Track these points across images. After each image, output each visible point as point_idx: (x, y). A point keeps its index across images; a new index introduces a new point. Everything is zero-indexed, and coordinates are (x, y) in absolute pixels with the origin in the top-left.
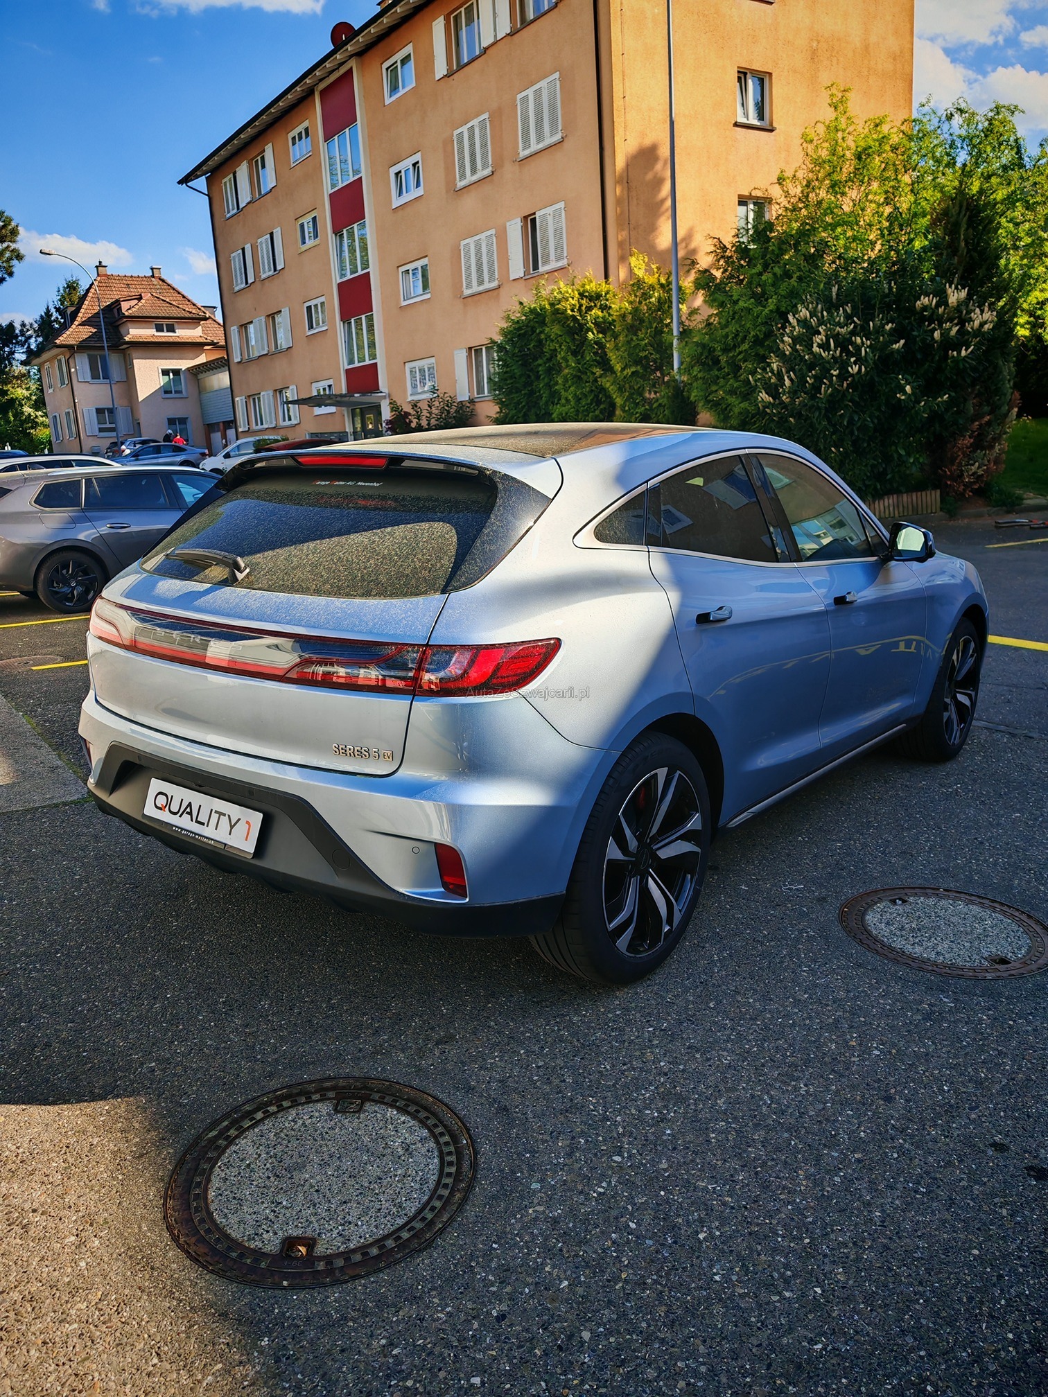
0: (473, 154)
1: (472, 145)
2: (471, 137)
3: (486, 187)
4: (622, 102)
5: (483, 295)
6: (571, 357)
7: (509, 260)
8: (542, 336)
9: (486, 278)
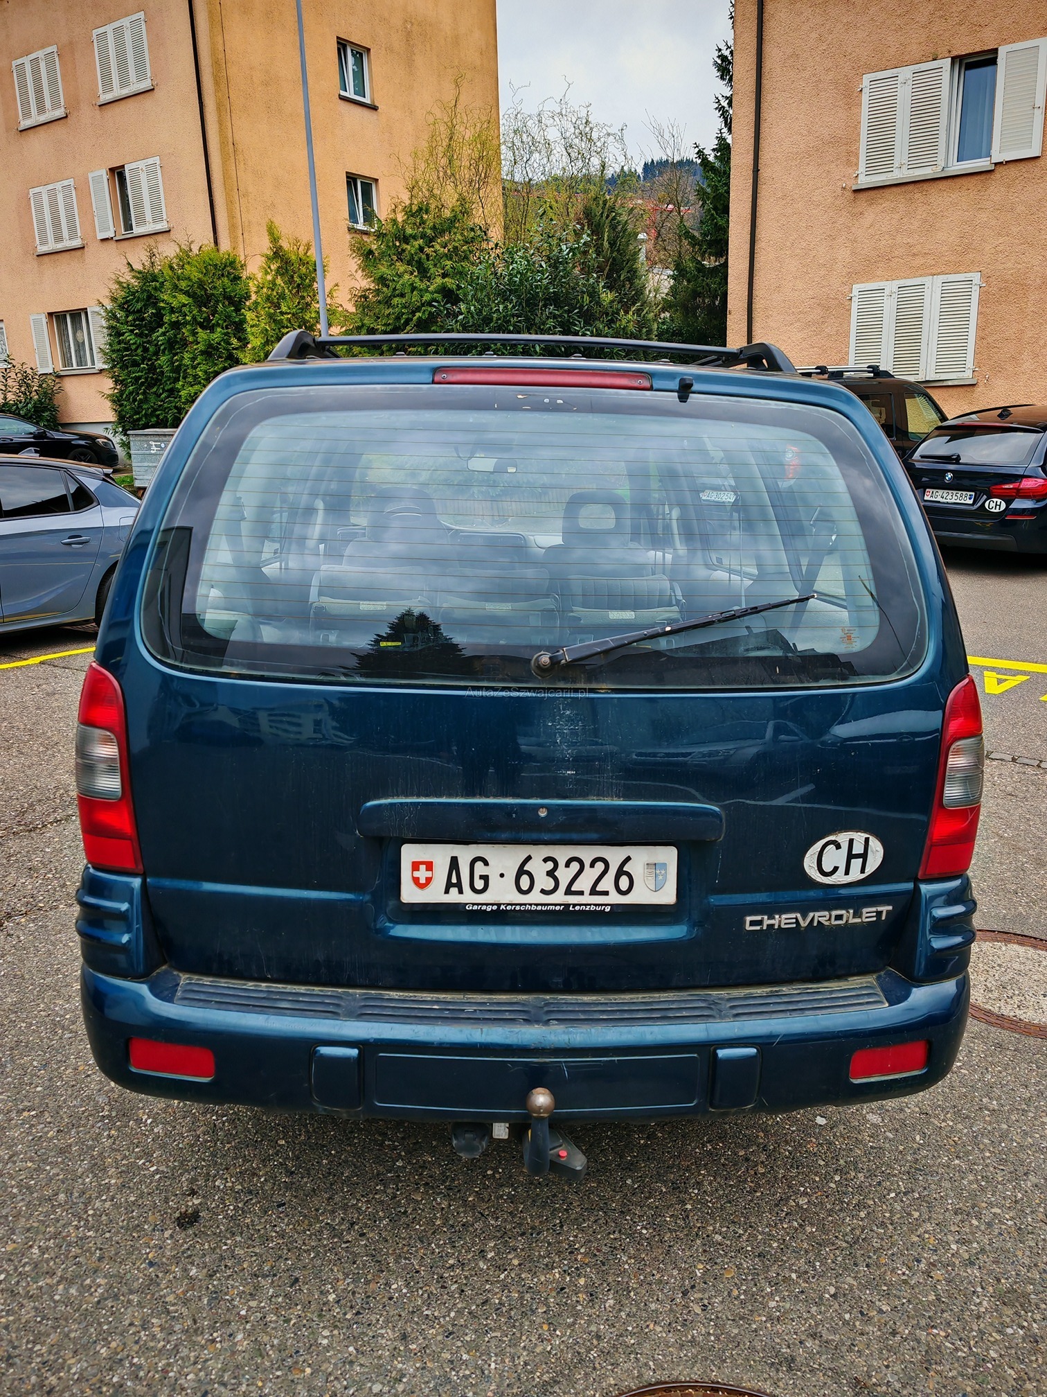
0: (39, 92)
1: (37, 81)
2: (36, 71)
3: (58, 129)
4: (221, 56)
5: (64, 254)
6: (199, 330)
7: (93, 216)
8: (162, 305)
9: (65, 234)
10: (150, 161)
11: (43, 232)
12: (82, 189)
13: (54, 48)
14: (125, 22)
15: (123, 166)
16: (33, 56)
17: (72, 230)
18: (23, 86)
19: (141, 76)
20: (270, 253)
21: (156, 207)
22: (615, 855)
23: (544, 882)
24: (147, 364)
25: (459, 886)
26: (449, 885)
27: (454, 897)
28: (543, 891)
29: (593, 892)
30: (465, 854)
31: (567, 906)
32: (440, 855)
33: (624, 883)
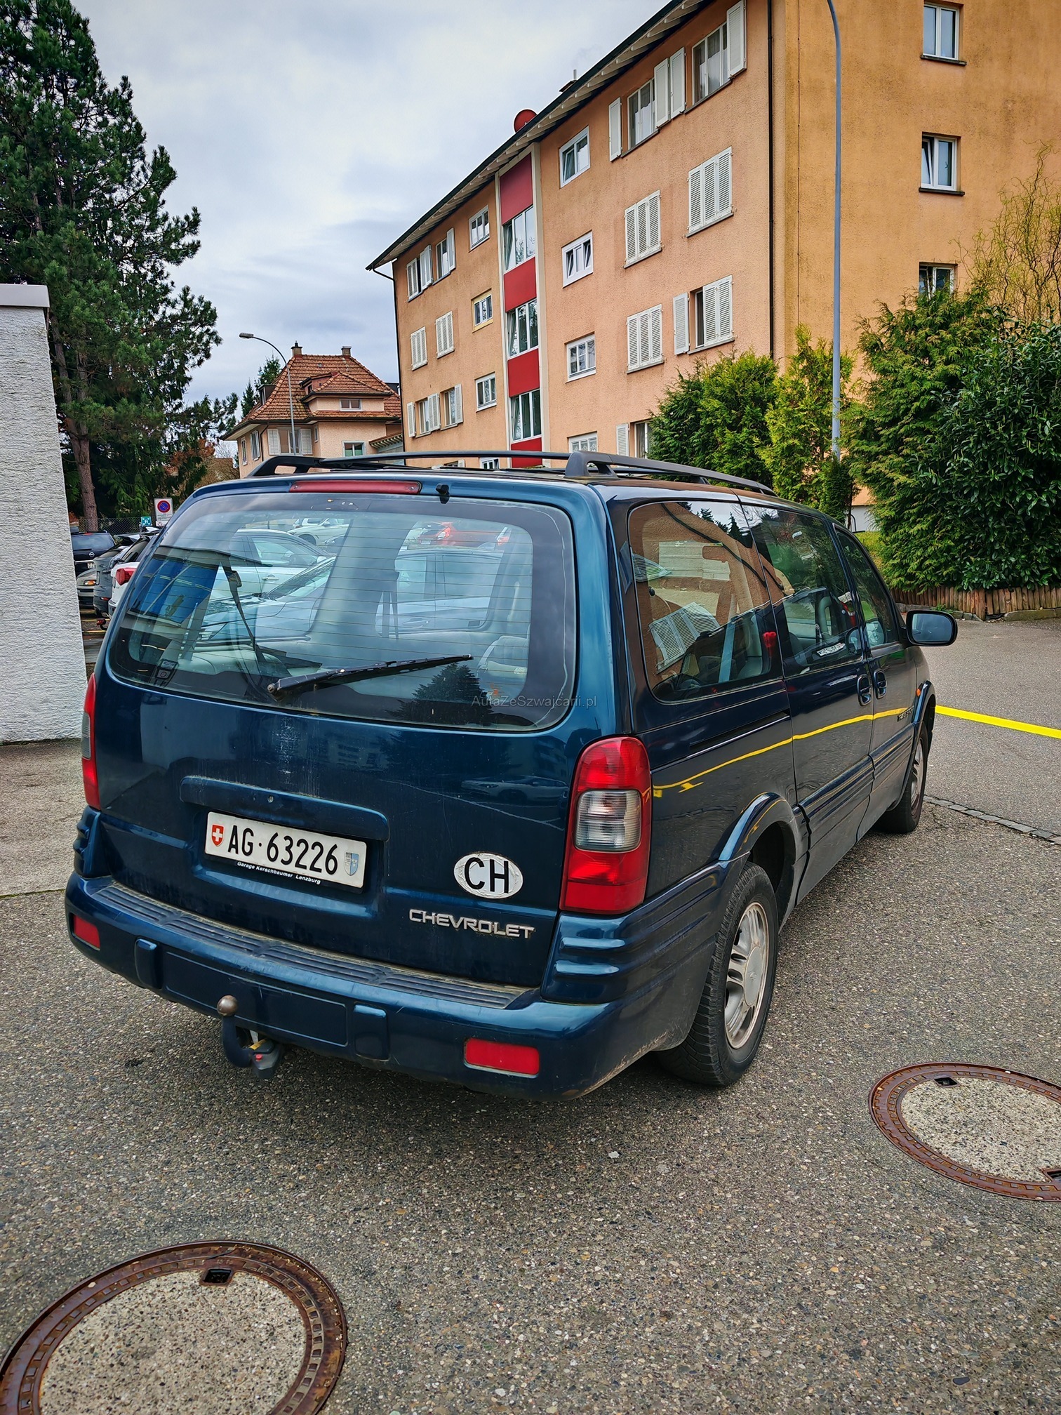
0: (643, 232)
1: (642, 223)
2: (642, 214)
3: (654, 263)
4: (795, 174)
5: (647, 371)
6: (727, 431)
7: (674, 333)
8: (699, 410)
9: (651, 353)
10: (724, 281)
11: (633, 353)
12: (667, 313)
13: (657, 193)
14: (715, 159)
15: (700, 289)
16: (640, 203)
17: (656, 348)
18: (631, 229)
19: (723, 206)
20: (797, 354)
21: (725, 322)
22: (328, 842)
23: (284, 855)
25: (236, 847)
26: (231, 846)
27: (232, 855)
28: (282, 861)
29: (312, 868)
30: (242, 824)
31: (295, 875)
32: (228, 822)
33: (331, 865)
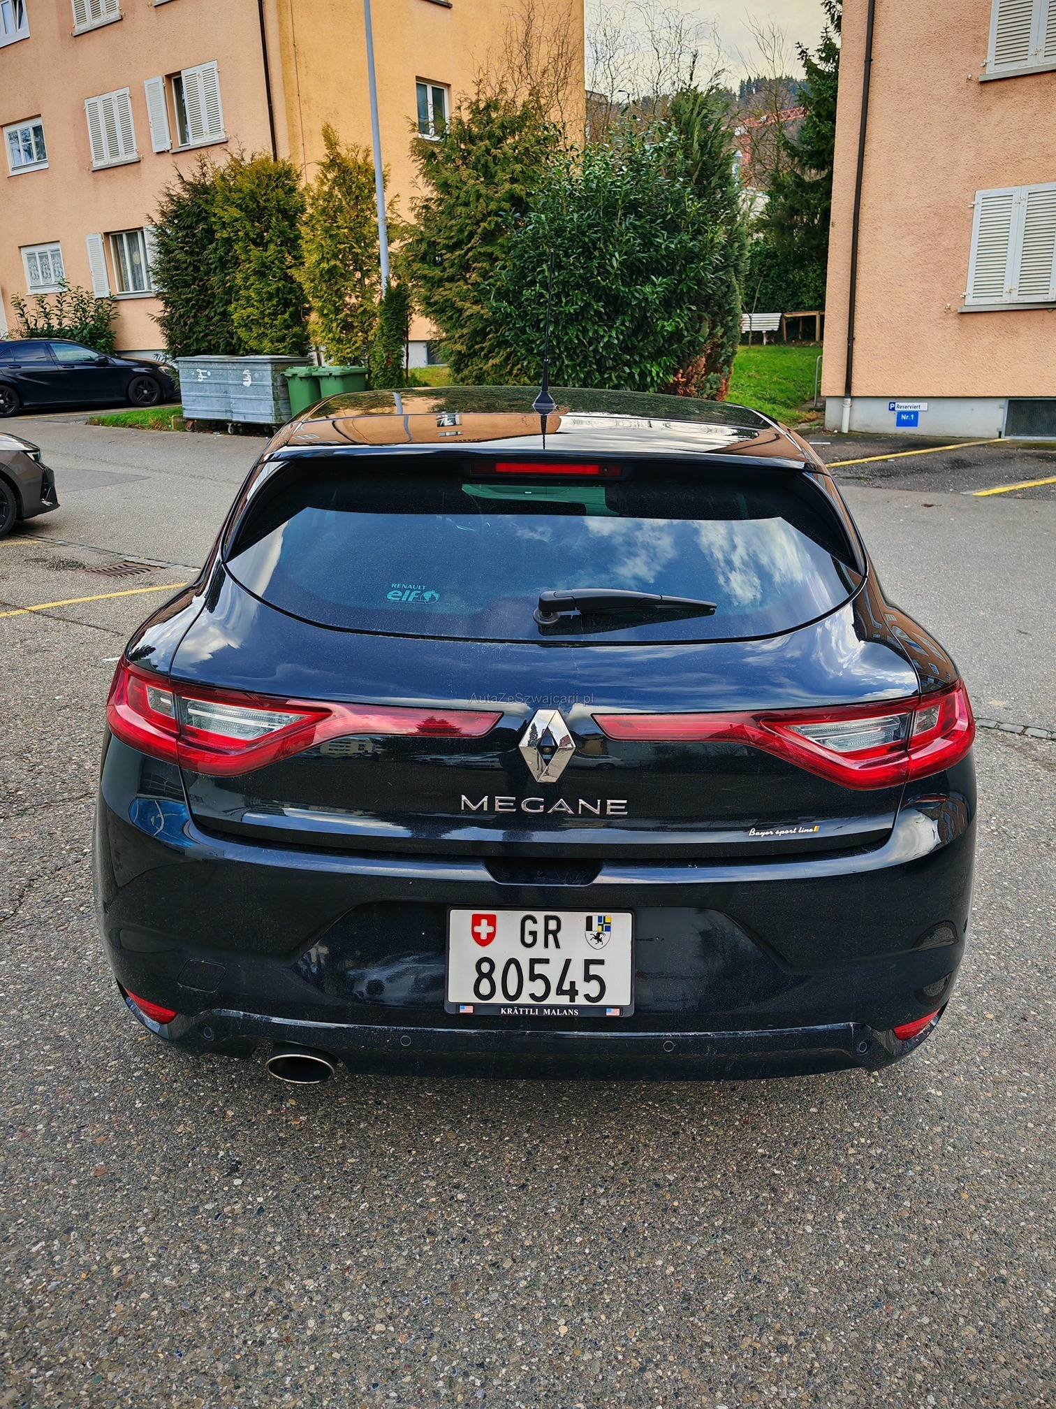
3: (113, 35)
5: (119, 170)
7: (149, 127)
8: (213, 219)
9: (121, 148)
10: (207, 66)
11: (98, 145)
12: (138, 99)
15: (179, 73)
17: (128, 142)
20: (326, 161)
21: (213, 116)
24: (198, 286)
